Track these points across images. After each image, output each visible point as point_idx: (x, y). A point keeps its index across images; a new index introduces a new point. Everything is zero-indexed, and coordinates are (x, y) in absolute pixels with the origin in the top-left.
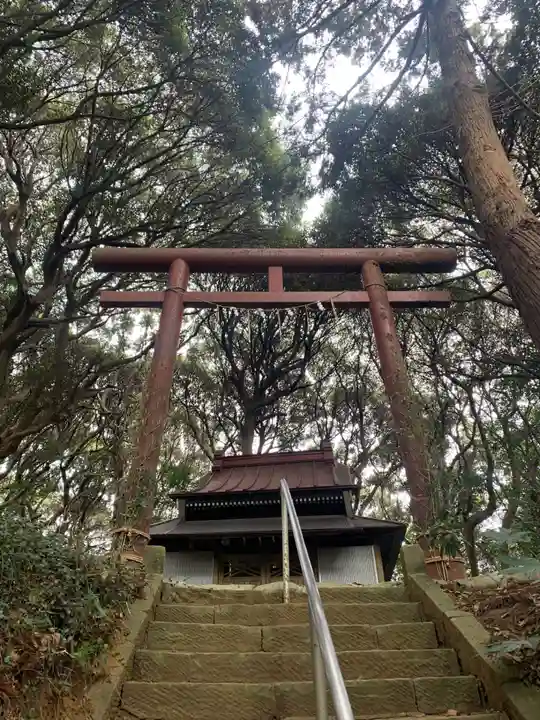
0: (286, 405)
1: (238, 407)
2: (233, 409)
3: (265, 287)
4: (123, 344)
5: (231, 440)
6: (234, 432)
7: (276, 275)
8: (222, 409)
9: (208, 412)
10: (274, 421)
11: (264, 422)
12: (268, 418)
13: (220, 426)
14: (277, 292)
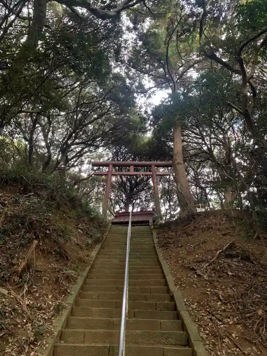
0: (143, 195)
1: (124, 196)
2: (122, 196)
3: (129, 171)
4: (80, 171)
5: (121, 208)
6: (122, 205)
7: (132, 168)
8: (118, 196)
9: (112, 197)
10: (138, 201)
11: (134, 201)
12: (136, 199)
13: (117, 203)
14: (132, 172)
